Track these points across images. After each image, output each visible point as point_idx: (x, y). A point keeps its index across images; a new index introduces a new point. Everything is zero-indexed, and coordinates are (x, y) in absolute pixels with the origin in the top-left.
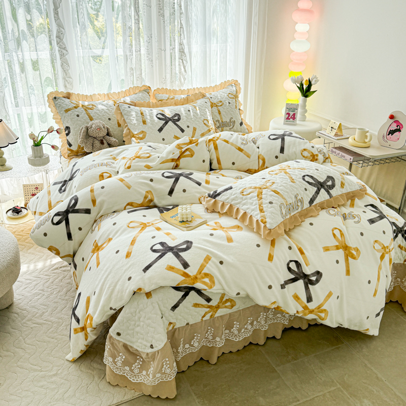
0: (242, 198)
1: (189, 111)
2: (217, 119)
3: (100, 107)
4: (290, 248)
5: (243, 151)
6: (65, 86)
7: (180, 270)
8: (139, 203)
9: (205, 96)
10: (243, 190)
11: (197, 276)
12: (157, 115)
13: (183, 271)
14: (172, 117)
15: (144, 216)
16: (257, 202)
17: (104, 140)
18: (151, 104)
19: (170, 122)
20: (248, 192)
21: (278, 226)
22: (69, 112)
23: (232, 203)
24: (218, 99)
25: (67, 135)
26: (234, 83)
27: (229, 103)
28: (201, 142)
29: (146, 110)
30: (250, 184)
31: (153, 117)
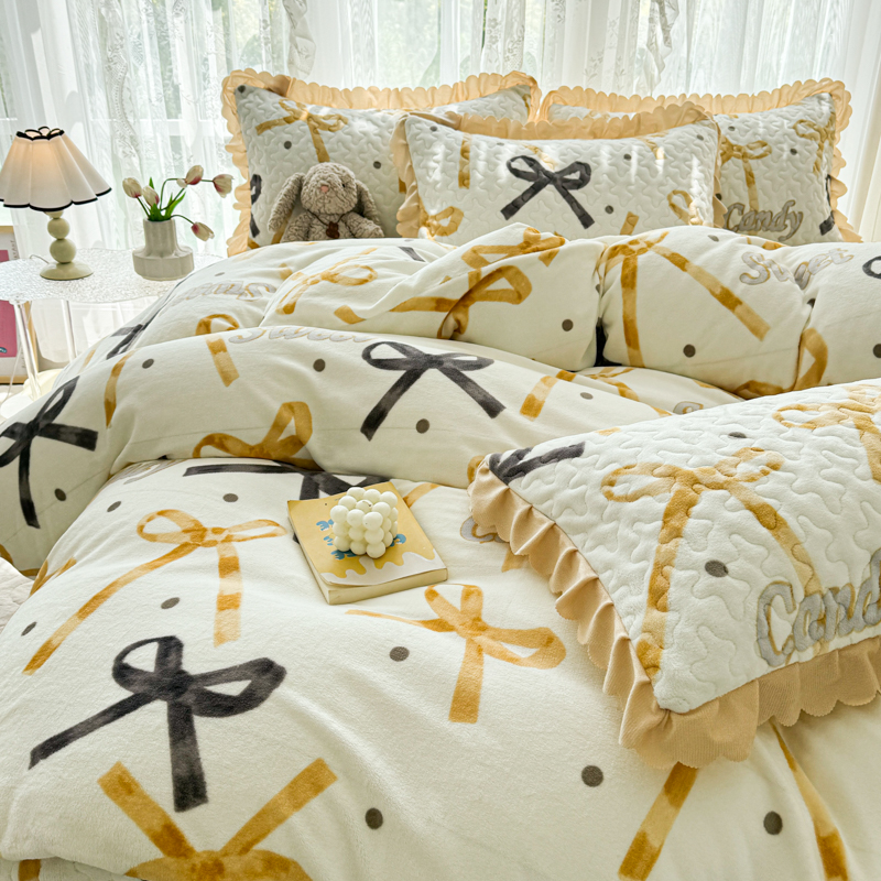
0: (603, 508)
1: (628, 157)
2: (736, 199)
3: (360, 126)
4: (774, 824)
5: (739, 309)
6: (291, 63)
7: (156, 809)
8: (252, 442)
9: (705, 118)
10: (616, 473)
11: (225, 861)
12: (513, 160)
13: (164, 816)
14: (562, 172)
15: (231, 498)
16: (655, 544)
17: (341, 224)
18: (512, 129)
19: (550, 187)
20: (633, 489)
21: (724, 702)
22: (268, 132)
23: (559, 521)
24: (755, 134)
25: (254, 199)
26: (829, 89)
27: (793, 152)
28: (571, 251)
29: (482, 144)
30: (658, 450)
31: (496, 165)
